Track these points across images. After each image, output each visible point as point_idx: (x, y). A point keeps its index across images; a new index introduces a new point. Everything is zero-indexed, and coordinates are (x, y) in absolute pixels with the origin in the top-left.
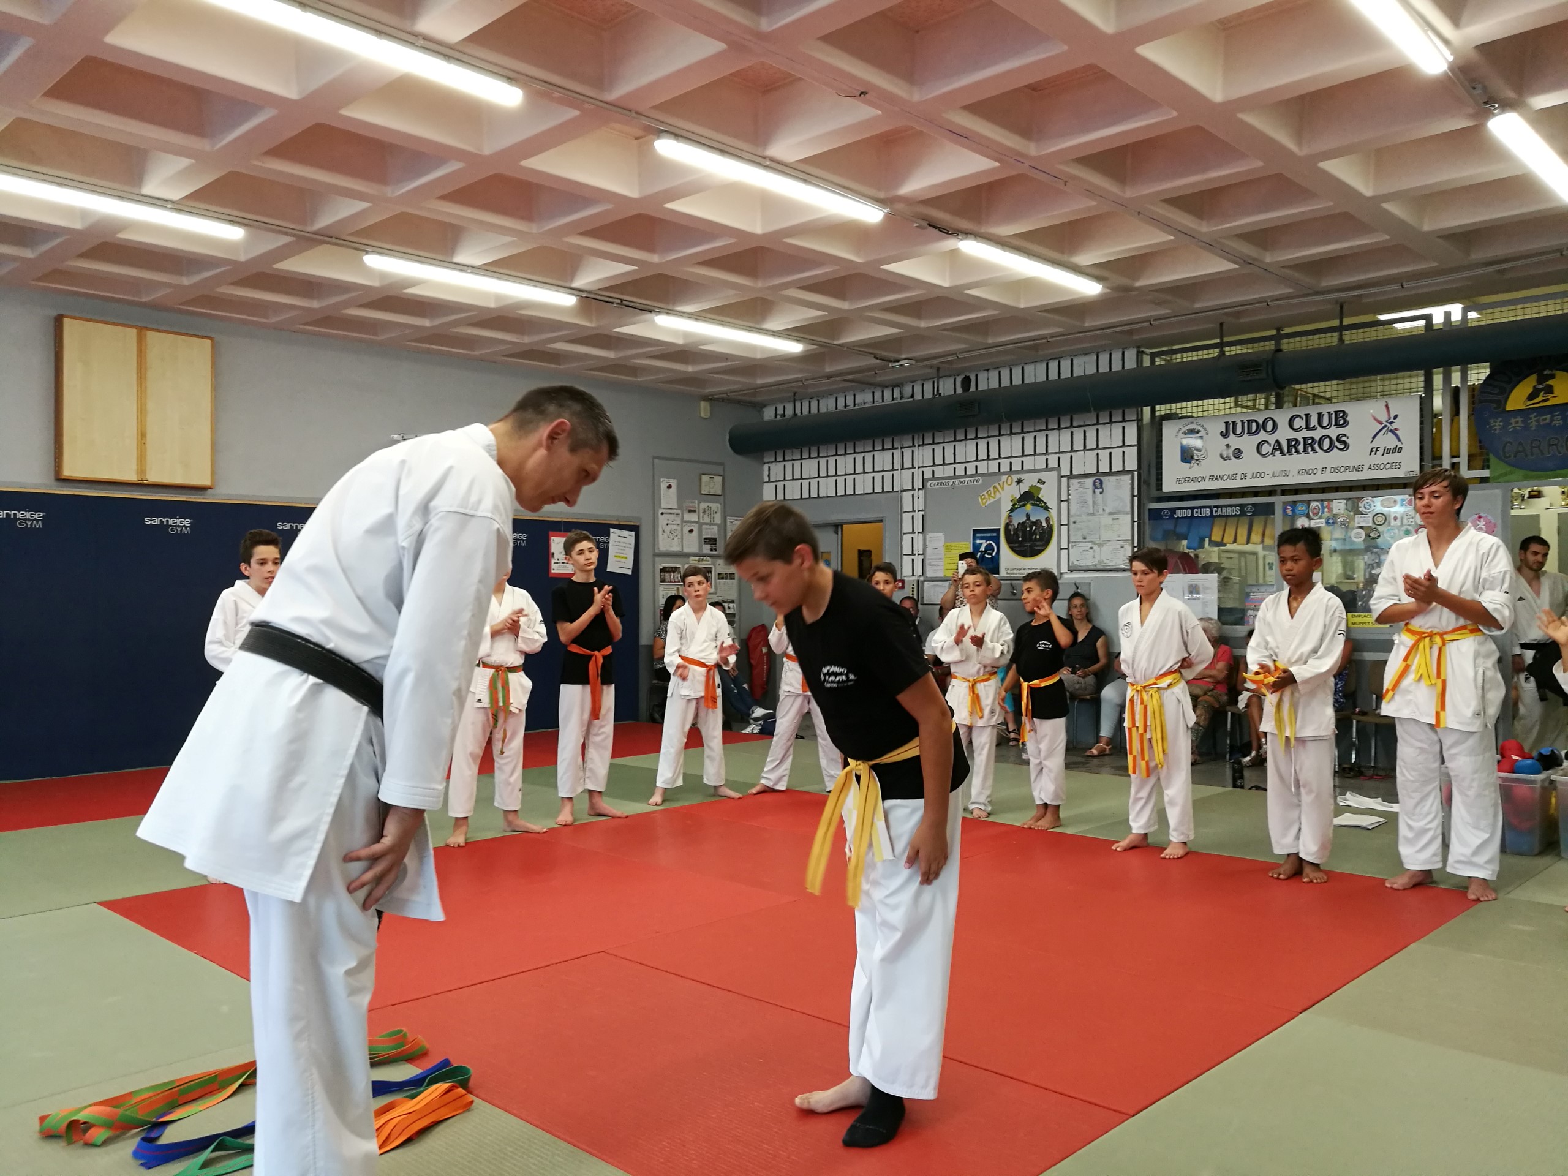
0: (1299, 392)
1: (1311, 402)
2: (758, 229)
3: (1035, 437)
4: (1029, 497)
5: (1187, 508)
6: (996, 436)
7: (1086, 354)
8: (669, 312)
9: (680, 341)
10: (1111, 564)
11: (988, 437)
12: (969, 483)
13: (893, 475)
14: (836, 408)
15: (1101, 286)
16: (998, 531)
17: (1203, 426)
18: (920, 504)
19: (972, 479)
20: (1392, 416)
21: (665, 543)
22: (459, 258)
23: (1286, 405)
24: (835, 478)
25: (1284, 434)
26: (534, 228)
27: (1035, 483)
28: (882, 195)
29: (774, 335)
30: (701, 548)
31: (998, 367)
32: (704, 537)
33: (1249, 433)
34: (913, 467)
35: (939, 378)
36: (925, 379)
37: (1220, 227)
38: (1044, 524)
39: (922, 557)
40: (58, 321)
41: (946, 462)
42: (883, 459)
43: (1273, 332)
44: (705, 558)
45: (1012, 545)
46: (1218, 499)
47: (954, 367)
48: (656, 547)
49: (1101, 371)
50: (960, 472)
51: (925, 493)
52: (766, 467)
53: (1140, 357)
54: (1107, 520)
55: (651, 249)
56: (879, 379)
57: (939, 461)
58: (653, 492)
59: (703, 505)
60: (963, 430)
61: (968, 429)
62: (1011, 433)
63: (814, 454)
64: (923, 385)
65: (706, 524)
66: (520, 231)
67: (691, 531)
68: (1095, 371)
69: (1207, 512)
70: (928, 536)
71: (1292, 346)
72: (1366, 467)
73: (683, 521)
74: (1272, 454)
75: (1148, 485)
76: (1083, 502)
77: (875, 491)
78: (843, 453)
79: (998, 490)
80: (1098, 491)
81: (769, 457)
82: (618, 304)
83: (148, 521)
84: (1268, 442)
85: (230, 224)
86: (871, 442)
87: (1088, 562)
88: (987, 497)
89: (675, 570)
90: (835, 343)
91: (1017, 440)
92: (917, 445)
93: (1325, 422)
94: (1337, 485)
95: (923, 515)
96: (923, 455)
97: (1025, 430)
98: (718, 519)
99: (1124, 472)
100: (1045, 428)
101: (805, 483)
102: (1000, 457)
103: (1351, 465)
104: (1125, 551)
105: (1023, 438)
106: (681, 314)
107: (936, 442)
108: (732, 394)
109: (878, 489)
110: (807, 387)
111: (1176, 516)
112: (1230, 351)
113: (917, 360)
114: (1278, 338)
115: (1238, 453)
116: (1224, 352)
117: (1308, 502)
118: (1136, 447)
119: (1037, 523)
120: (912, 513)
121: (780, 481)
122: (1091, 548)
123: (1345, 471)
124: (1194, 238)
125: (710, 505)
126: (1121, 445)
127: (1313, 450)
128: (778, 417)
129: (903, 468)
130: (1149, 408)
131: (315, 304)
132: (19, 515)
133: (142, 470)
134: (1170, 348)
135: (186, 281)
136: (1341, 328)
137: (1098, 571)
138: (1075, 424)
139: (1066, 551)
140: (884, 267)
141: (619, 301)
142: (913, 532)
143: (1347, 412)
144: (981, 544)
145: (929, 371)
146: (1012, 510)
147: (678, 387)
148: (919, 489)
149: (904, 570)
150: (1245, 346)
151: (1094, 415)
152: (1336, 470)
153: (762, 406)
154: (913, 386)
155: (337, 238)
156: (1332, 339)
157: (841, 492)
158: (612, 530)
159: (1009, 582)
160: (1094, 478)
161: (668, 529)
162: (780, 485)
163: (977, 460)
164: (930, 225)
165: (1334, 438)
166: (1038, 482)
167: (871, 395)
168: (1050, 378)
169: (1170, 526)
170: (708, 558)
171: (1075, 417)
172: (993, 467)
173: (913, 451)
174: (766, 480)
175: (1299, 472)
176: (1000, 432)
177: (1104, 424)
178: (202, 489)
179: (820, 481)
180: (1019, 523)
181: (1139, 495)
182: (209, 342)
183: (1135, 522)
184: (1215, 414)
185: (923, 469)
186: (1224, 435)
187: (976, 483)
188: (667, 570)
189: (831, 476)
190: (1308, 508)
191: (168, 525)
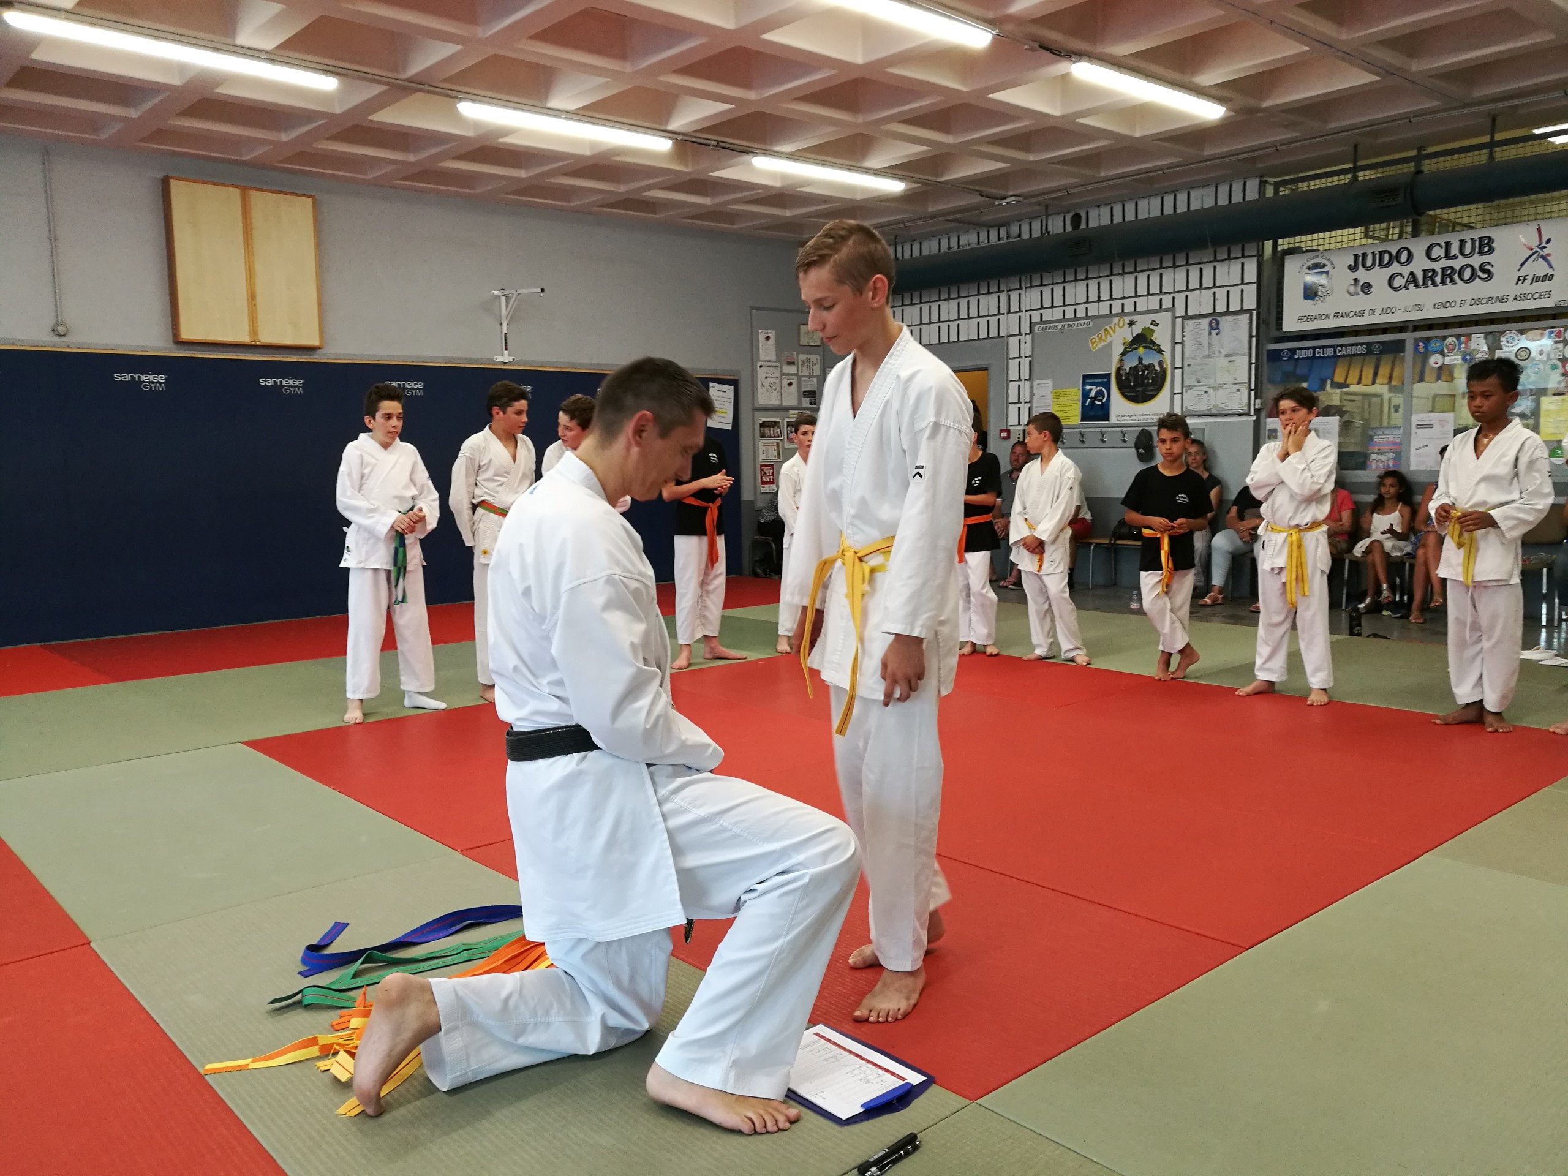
0: (1438, 220)
1: (1450, 229)
2: (859, 60)
3: (1149, 276)
4: (1143, 340)
5: (1308, 348)
6: (1107, 276)
7: (1203, 186)
8: (766, 153)
9: (777, 184)
10: (1226, 408)
11: (1099, 277)
12: (1080, 327)
13: (999, 320)
14: (939, 251)
15: (1224, 109)
16: (1109, 375)
17: (1328, 260)
18: (1027, 350)
19: (1082, 322)
20: (1544, 240)
21: (766, 397)
22: (553, 103)
23: (1423, 233)
24: (937, 325)
25: (1420, 264)
26: (628, 68)
27: (1148, 325)
28: (991, 15)
29: (875, 174)
30: (800, 401)
31: (1110, 203)
32: (803, 389)
33: (1381, 265)
34: (1020, 311)
35: (1047, 215)
36: (1032, 218)
37: (1363, 33)
38: (1157, 368)
39: (1029, 405)
40: (165, 183)
41: (1055, 305)
42: (989, 303)
43: (1414, 153)
45: (1123, 390)
46: (1343, 337)
47: (1064, 203)
48: (755, 402)
49: (1220, 203)
50: (1070, 314)
51: (1032, 338)
53: (1262, 189)
54: (1223, 362)
55: (747, 85)
56: (985, 218)
57: (1047, 304)
58: (752, 346)
59: (802, 357)
60: (1073, 270)
61: (1078, 269)
62: (1124, 273)
63: (916, 300)
64: (1030, 223)
65: (805, 376)
66: (613, 71)
67: (790, 384)
68: (1213, 204)
69: (1330, 352)
70: (1036, 383)
71: (1434, 167)
72: (1511, 298)
73: (782, 374)
74: (1405, 287)
75: (1268, 325)
76: (1198, 344)
77: (980, 337)
78: (947, 298)
79: (1109, 333)
80: (1214, 332)
82: (713, 146)
83: (263, 382)
84: (1400, 274)
85: (324, 74)
86: (976, 284)
87: (1202, 407)
88: (1097, 340)
89: (774, 424)
90: (939, 180)
91: (1129, 280)
92: (1024, 288)
93: (1468, 250)
94: (1477, 318)
95: (1030, 361)
96: (1031, 298)
97: (1138, 269)
98: (818, 370)
99: (1242, 311)
100: (1159, 266)
102: (1111, 298)
103: (1494, 295)
104: (1241, 394)
105: (1136, 278)
106: (779, 155)
107: (1044, 283)
109: (983, 335)
110: (907, 228)
111: (1296, 357)
112: (1362, 176)
113: (1025, 196)
114: (1419, 159)
115: (1367, 288)
116: (1358, 176)
117: (1444, 338)
118: (1255, 285)
119: (1150, 367)
120: (1018, 360)
122: (1206, 392)
123: (1487, 303)
124: (1331, 47)
125: (809, 356)
126: (1240, 282)
127: (1453, 281)
129: (1009, 312)
130: (1271, 241)
131: (412, 158)
132: (143, 378)
133: (254, 331)
134: (1296, 176)
135: (284, 137)
136: (1492, 145)
137: (1212, 416)
138: (1191, 262)
139: (1180, 395)
140: (991, 96)
141: (715, 143)
142: (1020, 379)
143: (1493, 237)
144: (1091, 390)
145: (1037, 208)
146: (1123, 354)
147: (775, 233)
148: (1026, 334)
149: (1009, 419)
150: (1380, 170)
151: (1211, 251)
152: (1477, 302)
154: (1020, 225)
155: (430, 86)
156: (1481, 157)
157: (944, 339)
158: (711, 384)
159: (1120, 429)
160: (1211, 318)
161: (766, 383)
163: (1087, 302)
164: (1041, 47)
165: (1477, 267)
166: (1152, 324)
167: (976, 235)
168: (1165, 213)
171: (1191, 254)
172: (1104, 309)
173: (1020, 294)
175: (1434, 306)
176: (1111, 272)
177: (1222, 260)
178: (311, 349)
179: (923, 327)
180: (1131, 368)
181: (1258, 336)
182: (310, 200)
183: (1253, 363)
184: (1344, 246)
185: (1030, 313)
186: (1353, 268)
187: (1085, 326)
188: (767, 424)
189: (934, 323)
190: (1442, 345)
191: (282, 386)
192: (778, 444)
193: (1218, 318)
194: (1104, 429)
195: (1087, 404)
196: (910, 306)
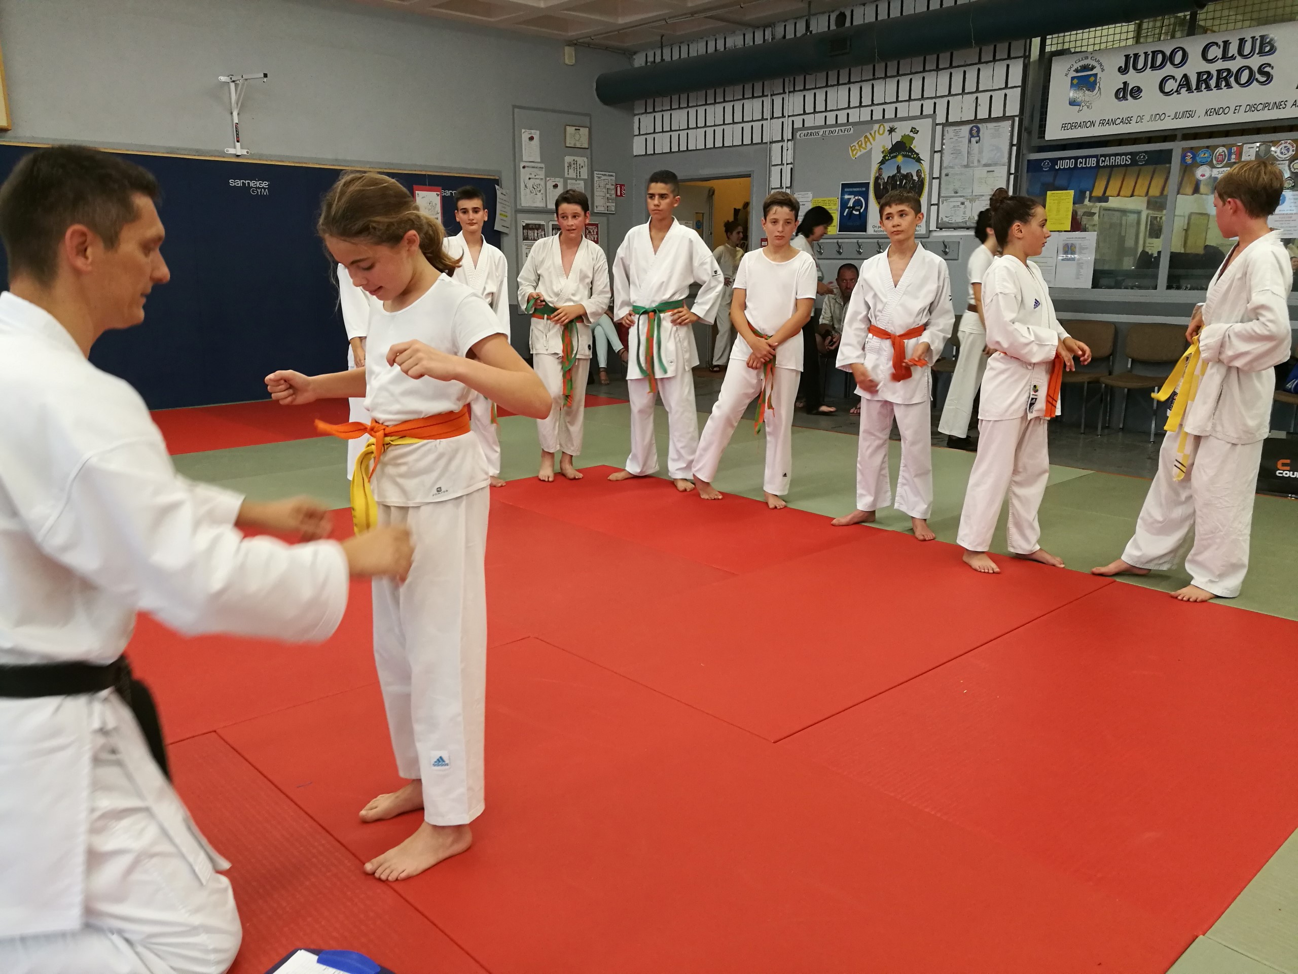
3: (911, 80)
4: (902, 148)
5: (1070, 158)
6: (869, 80)
11: (862, 81)
12: (840, 133)
13: (762, 125)
14: (707, 52)
16: (868, 184)
17: (1098, 61)
18: (788, 157)
19: (843, 128)
21: (528, 200)
24: (704, 130)
25: (1195, 66)
27: (908, 132)
33: (1153, 67)
35: (811, 15)
36: (797, 18)
38: (915, 178)
41: (817, 110)
42: (753, 107)
46: (1106, 146)
48: (518, 203)
50: (831, 121)
51: (794, 145)
52: (636, 119)
54: (980, 172)
56: (749, 17)
57: (809, 109)
58: (514, 144)
60: (836, 73)
61: (841, 72)
62: (886, 77)
63: (683, 105)
64: (796, 24)
67: (556, 187)
69: (1092, 162)
72: (1289, 104)
73: (547, 175)
74: (1176, 92)
75: (1030, 132)
76: (956, 152)
77: (744, 143)
78: (713, 102)
79: (869, 141)
80: (974, 140)
81: (639, 107)
84: (1173, 77)
86: (741, 88)
87: (958, 219)
88: (857, 148)
89: (538, 227)
91: (891, 85)
92: (787, 92)
93: (1247, 49)
95: (791, 169)
96: (794, 103)
97: (900, 73)
98: (585, 174)
99: (1004, 118)
100: (922, 69)
101: (675, 135)
102: (873, 104)
103: (1272, 101)
105: (898, 82)
107: (807, 87)
108: (597, 38)
109: (747, 141)
110: (671, 28)
111: (1057, 167)
115: (1136, 92)
117: (1213, 148)
118: (1020, 89)
119: (908, 176)
120: (780, 167)
121: (648, 134)
122: (963, 203)
123: (1263, 109)
125: (576, 158)
126: (1004, 86)
127: (1228, 85)
128: (649, 64)
129: (772, 118)
138: (954, 64)
139: (936, 206)
143: (1276, 36)
144: (849, 199)
145: (800, 5)
146: (882, 163)
148: (788, 140)
151: (975, 50)
152: (1252, 108)
153: (630, 53)
154: (785, 26)
157: (710, 144)
159: (875, 241)
160: (972, 125)
161: (530, 184)
162: (650, 138)
163: (849, 107)
165: (1255, 69)
166: (911, 131)
167: (743, 37)
168: (931, 8)
169: (1049, 179)
171: (955, 53)
172: (865, 115)
173: (783, 98)
174: (636, 132)
175: (1206, 113)
176: (874, 75)
177: (987, 62)
179: (689, 131)
180: (889, 177)
181: (1019, 145)
183: (1012, 174)
184: (1114, 46)
185: (793, 118)
186: (1123, 70)
187: (846, 132)
188: (530, 227)
189: (701, 127)
190: (1211, 155)
193: (980, 125)
194: (860, 241)
195: (845, 214)
196: (678, 110)
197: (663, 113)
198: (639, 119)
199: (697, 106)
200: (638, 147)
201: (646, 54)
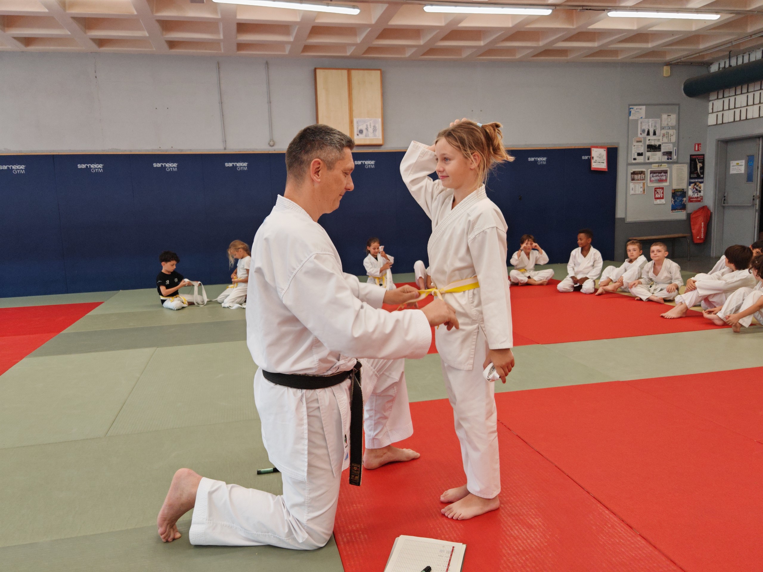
8: (615, 8)
24: (759, 105)
30: (660, 158)
32: (663, 151)
40: (315, 70)
44: (663, 165)
48: (629, 161)
52: (710, 104)
58: (628, 127)
59: (663, 132)
63: (745, 91)
65: (665, 143)
81: (713, 96)
89: (642, 173)
90: (748, 9)
98: (674, 139)
101: (738, 111)
106: (625, 8)
108: (684, 59)
110: (734, 46)
121: (719, 112)
125: (668, 131)
128: (721, 69)
141: (579, 7)
147: (646, 59)
153: (708, 64)
162: (720, 114)
170: (666, 164)
174: (710, 111)
178: (379, 146)
179: (748, 108)
182: (379, 72)
188: (636, 173)
189: (756, 104)
191: (365, 164)
192: (644, 184)
196: (741, 95)
197: (729, 98)
198: (713, 103)
199: (754, 91)
200: (712, 120)
201: (719, 64)
